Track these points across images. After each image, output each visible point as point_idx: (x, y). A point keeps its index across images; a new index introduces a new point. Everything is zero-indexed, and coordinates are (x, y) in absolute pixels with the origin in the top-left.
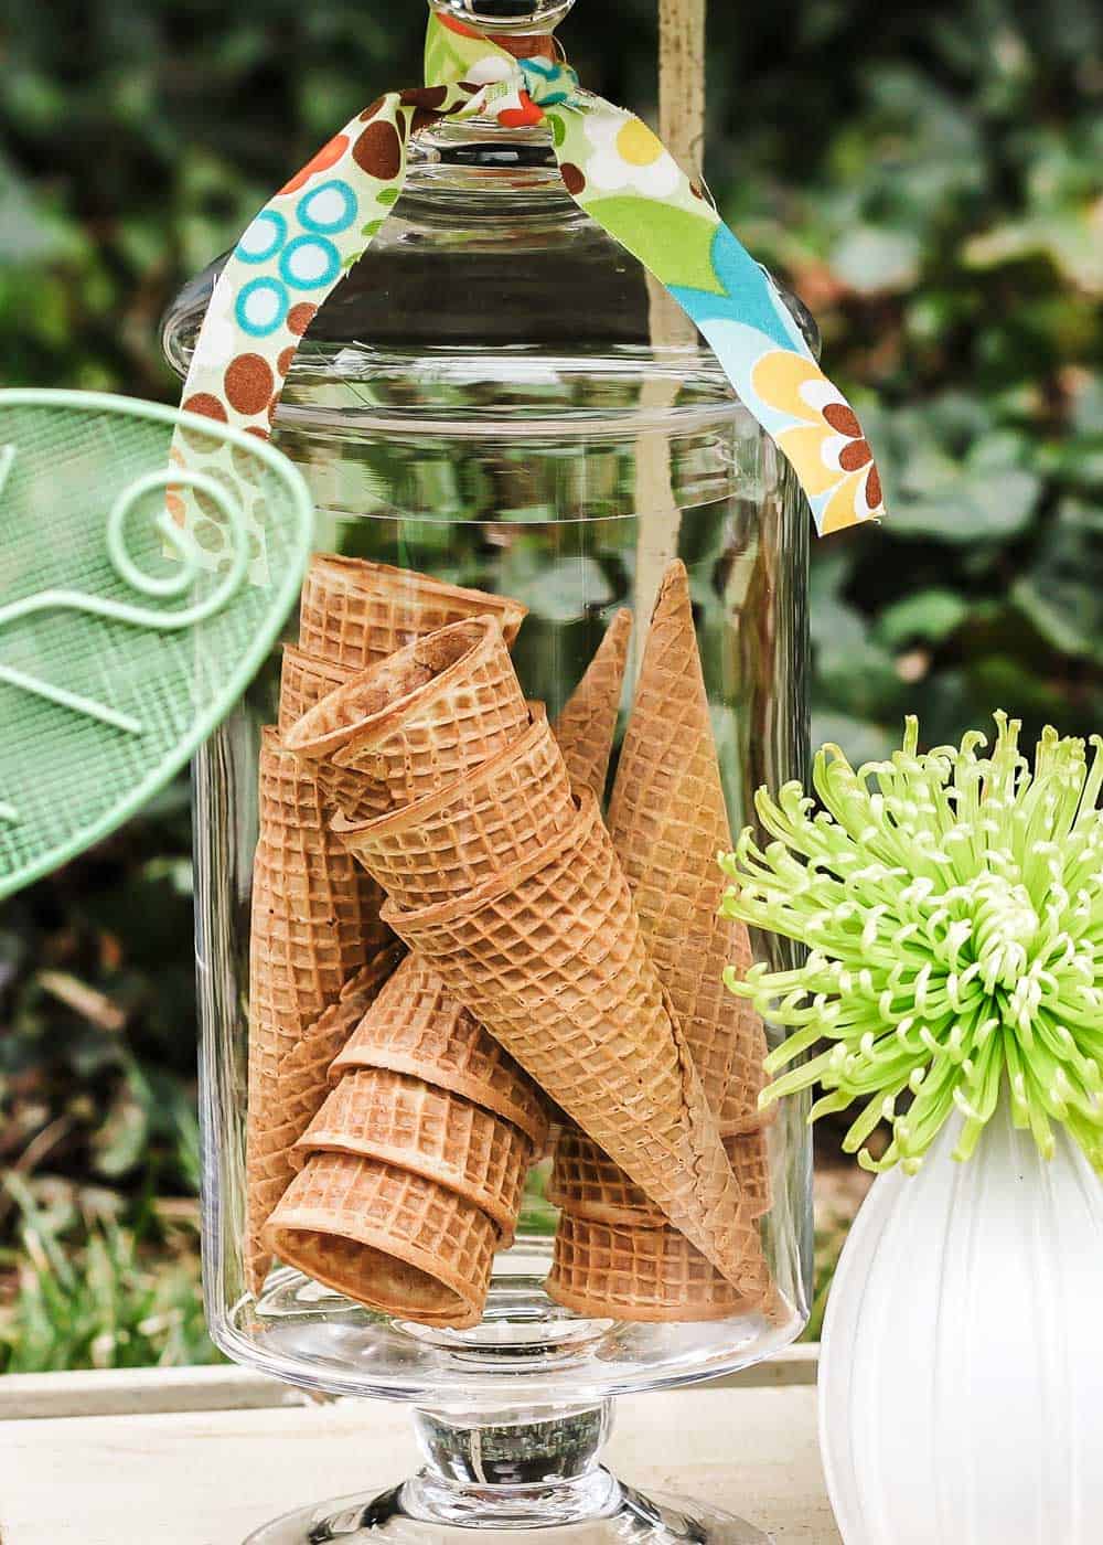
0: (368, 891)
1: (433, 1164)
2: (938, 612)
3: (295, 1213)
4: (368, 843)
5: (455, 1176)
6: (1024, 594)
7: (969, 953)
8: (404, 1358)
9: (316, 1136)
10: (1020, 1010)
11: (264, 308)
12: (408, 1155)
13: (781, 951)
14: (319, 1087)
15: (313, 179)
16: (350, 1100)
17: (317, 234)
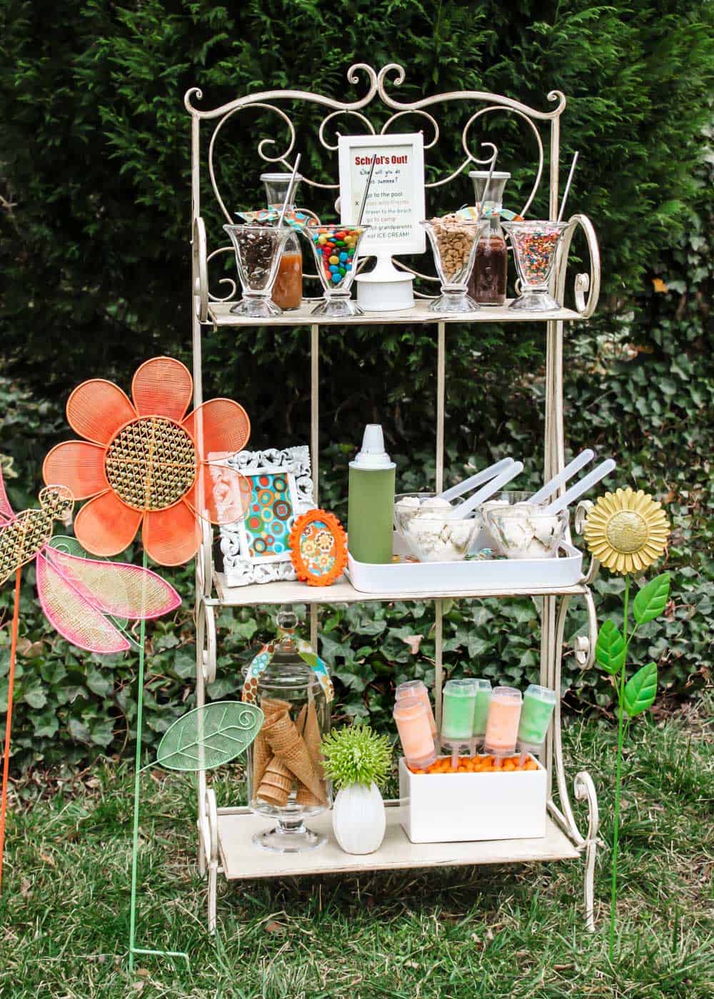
0: (270, 748)
1: (279, 785)
2: (367, 650)
3: (260, 792)
4: (271, 742)
5: (282, 787)
6: (381, 649)
7: (352, 759)
8: (275, 812)
9: (264, 781)
10: (359, 767)
11: (256, 671)
12: (275, 784)
13: (327, 759)
14: (264, 773)
15: (262, 653)
16: (268, 775)
17: (262, 662)
